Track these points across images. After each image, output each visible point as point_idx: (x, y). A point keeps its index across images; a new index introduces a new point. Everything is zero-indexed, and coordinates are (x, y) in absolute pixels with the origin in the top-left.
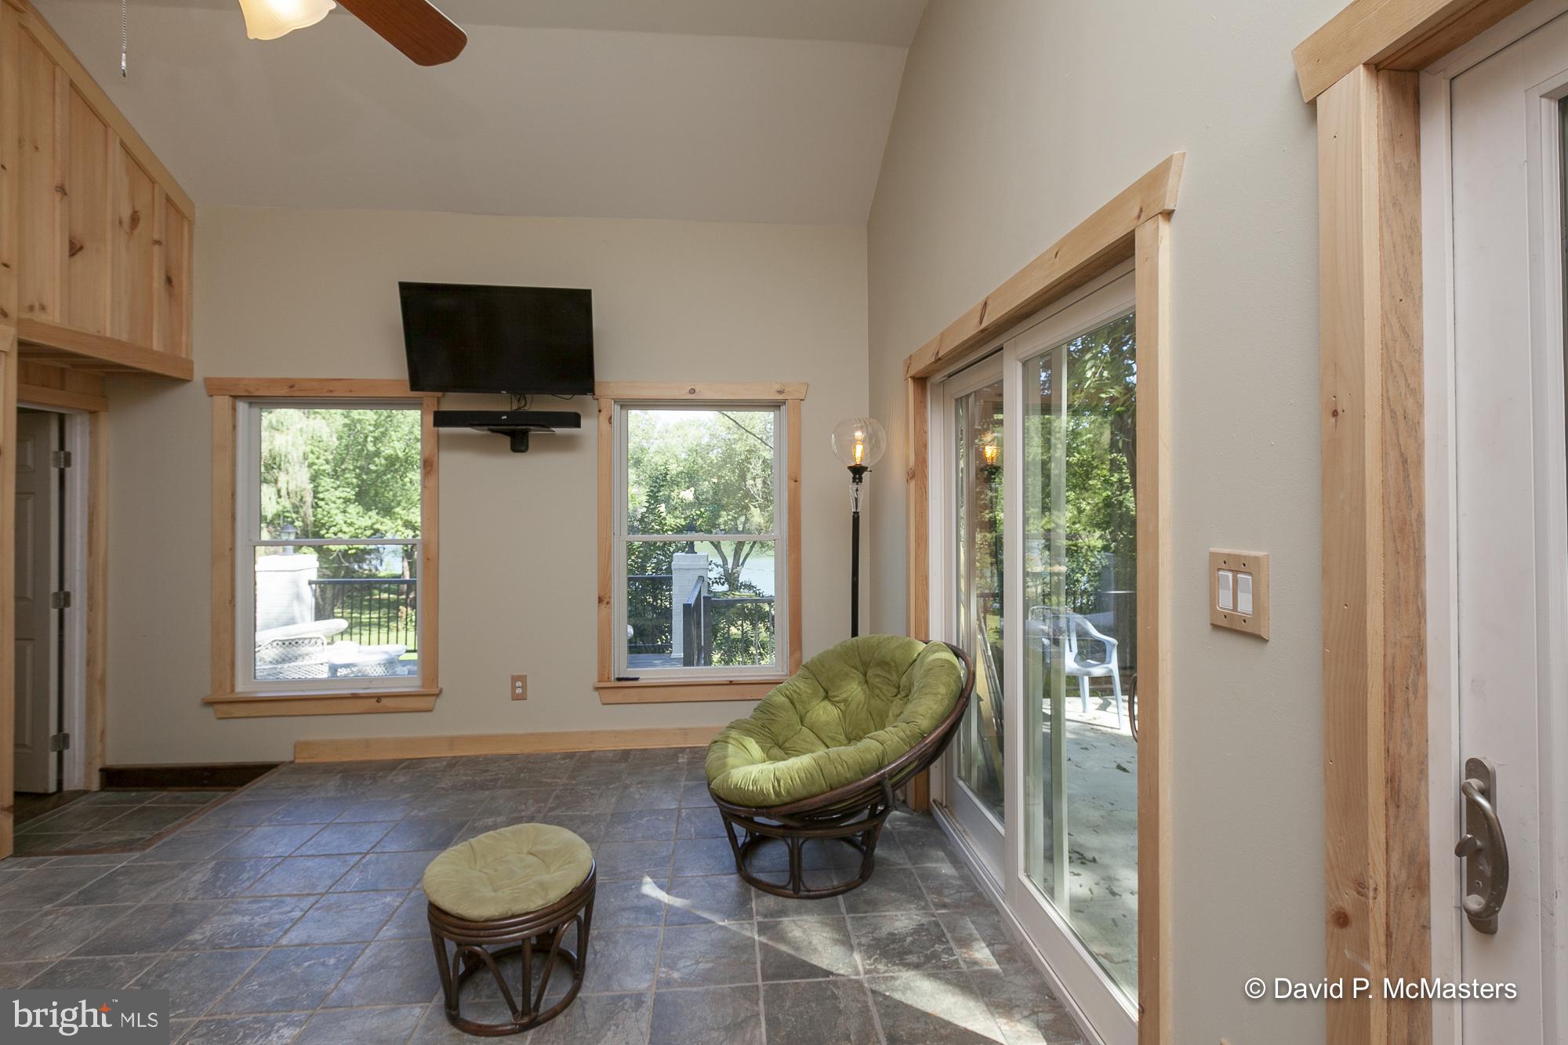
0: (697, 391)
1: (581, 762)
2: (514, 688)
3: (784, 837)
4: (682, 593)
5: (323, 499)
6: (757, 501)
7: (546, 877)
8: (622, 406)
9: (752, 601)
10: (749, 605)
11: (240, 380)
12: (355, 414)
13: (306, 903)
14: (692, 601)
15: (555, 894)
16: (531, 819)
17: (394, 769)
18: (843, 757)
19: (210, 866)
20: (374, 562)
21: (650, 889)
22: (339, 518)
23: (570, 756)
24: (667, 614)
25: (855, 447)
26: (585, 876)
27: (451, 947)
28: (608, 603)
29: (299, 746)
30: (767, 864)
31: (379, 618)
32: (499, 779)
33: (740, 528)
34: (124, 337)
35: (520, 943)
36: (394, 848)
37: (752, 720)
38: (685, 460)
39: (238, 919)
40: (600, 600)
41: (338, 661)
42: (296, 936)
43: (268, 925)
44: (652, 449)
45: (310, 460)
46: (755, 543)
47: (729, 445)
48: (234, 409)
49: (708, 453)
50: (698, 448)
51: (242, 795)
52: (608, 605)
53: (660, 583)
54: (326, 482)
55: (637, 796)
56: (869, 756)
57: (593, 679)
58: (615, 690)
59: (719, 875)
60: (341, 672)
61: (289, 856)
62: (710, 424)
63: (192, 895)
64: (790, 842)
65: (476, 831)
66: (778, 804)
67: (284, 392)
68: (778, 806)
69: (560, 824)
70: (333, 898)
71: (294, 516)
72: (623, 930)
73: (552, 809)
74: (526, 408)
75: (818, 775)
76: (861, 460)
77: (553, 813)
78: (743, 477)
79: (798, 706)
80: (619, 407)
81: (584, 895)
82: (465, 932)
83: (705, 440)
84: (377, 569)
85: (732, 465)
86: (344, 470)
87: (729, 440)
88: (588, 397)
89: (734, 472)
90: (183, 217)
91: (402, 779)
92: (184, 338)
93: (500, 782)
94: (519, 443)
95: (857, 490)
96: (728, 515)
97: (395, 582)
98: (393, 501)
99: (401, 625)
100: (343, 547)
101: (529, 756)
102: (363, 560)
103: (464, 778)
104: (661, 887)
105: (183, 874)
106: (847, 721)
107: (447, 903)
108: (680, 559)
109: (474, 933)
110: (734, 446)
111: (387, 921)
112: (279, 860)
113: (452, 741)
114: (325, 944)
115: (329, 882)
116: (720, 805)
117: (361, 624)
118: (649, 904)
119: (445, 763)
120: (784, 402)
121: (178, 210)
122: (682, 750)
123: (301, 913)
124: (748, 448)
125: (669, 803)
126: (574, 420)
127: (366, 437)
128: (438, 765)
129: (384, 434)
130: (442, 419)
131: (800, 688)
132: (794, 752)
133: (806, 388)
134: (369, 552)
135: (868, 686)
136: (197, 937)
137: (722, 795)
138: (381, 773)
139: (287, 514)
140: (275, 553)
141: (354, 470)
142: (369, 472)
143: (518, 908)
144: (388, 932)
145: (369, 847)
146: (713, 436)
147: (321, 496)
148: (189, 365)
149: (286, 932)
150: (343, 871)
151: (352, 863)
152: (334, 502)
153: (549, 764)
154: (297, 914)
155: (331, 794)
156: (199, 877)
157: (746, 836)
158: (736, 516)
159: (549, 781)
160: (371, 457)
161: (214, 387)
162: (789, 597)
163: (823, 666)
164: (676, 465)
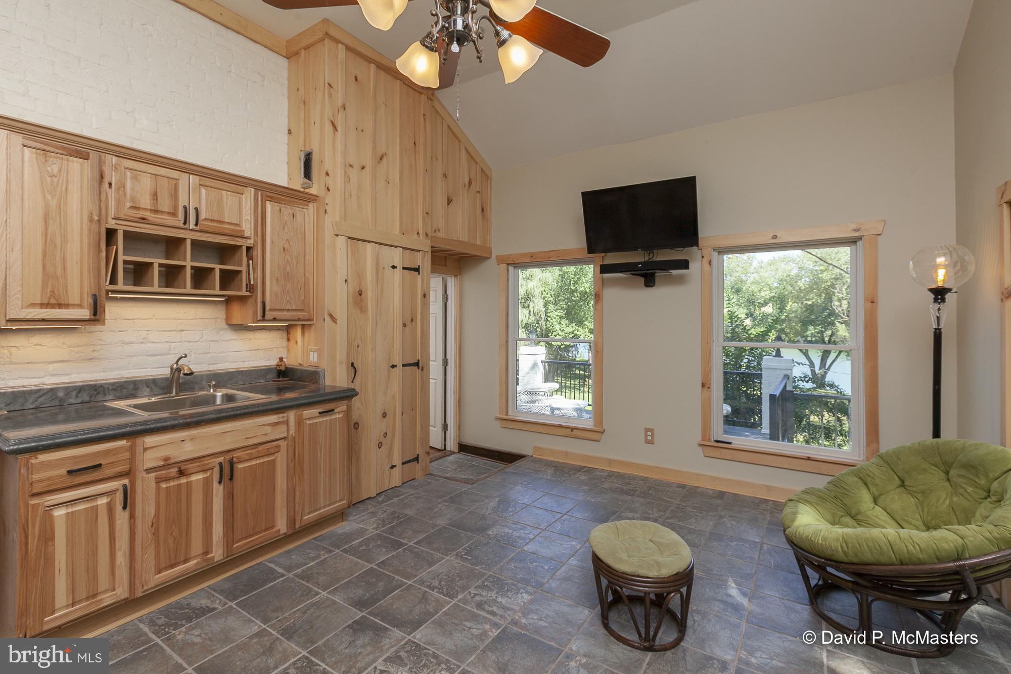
0: (779, 236)
1: (690, 492)
2: (646, 436)
3: (854, 591)
4: (770, 386)
5: (550, 317)
6: (842, 318)
7: (660, 559)
8: (719, 253)
9: (835, 398)
10: (833, 401)
11: (510, 255)
12: (565, 269)
13: (536, 532)
14: (777, 393)
15: (666, 572)
16: (655, 521)
17: (580, 471)
18: (915, 540)
19: (497, 500)
20: (574, 352)
21: (733, 591)
22: (557, 327)
23: (683, 486)
24: (759, 400)
25: (936, 272)
26: (685, 567)
27: (604, 582)
28: (709, 388)
29: (537, 449)
30: (838, 608)
31: (575, 384)
32: (637, 490)
33: (827, 339)
34: (466, 239)
35: (642, 594)
36: (578, 515)
37: (825, 490)
38: (777, 288)
39: (507, 530)
40: (703, 385)
41: (555, 406)
42: (530, 548)
43: (519, 537)
44: (749, 281)
45: (544, 295)
46: (840, 352)
47: (816, 275)
48: (508, 271)
49: (796, 282)
50: (788, 278)
51: (511, 468)
52: (709, 390)
53: (752, 377)
54: (551, 307)
55: (729, 525)
56: (945, 546)
57: (699, 438)
58: (714, 448)
59: (794, 601)
60: (557, 412)
61: (529, 505)
62: (798, 259)
63: (489, 511)
64: (859, 597)
65: (620, 518)
66: (845, 561)
67: (528, 260)
68: (846, 563)
69: (672, 529)
70: (548, 534)
71: (537, 325)
72: (714, 613)
73: (668, 518)
74: (654, 259)
75: (887, 548)
76: (944, 283)
77: (669, 521)
78: (829, 298)
79: (871, 488)
80: (717, 254)
81: (685, 578)
82: (611, 576)
83: (794, 272)
84: (576, 357)
85: (819, 290)
86: (559, 300)
87: (816, 271)
88: (695, 249)
89: (820, 296)
90: (488, 177)
91: (583, 478)
92: (488, 237)
93: (637, 492)
94: (650, 281)
95: (939, 309)
96: (815, 329)
97: (584, 365)
98: (584, 317)
99: (586, 389)
100: (559, 344)
101: (655, 480)
102: (568, 351)
103: (617, 485)
104: (744, 594)
105: (487, 501)
106: (926, 511)
107: (601, 555)
108: (767, 361)
109: (616, 578)
110: (820, 276)
111: (573, 555)
112: (525, 505)
113: (610, 462)
114: (543, 556)
115: (546, 524)
116: (793, 549)
117: (566, 387)
118: (735, 603)
119: (606, 474)
120: (860, 238)
121: (486, 175)
122: (766, 501)
123: (533, 537)
124: (834, 276)
125: (753, 536)
126: (684, 265)
127: (570, 281)
128: (602, 474)
129: (579, 279)
130: (604, 269)
131: (873, 473)
132: (866, 525)
133: (883, 225)
134: (572, 347)
135: (950, 483)
136: (491, 533)
137: (795, 542)
138: (573, 472)
139: (534, 324)
140: (528, 345)
141: (564, 300)
142: (572, 301)
143: (642, 572)
144: (573, 561)
145: (566, 511)
146: (801, 268)
147: (549, 315)
148: (489, 250)
149: (527, 544)
150: (553, 520)
151: (557, 518)
152: (555, 318)
153: (668, 489)
154: (532, 536)
155: (549, 477)
156: (493, 504)
157: (819, 580)
158: (823, 329)
159: (668, 499)
160: (572, 292)
161: (501, 260)
162: (866, 396)
163: (899, 459)
164: (769, 292)
